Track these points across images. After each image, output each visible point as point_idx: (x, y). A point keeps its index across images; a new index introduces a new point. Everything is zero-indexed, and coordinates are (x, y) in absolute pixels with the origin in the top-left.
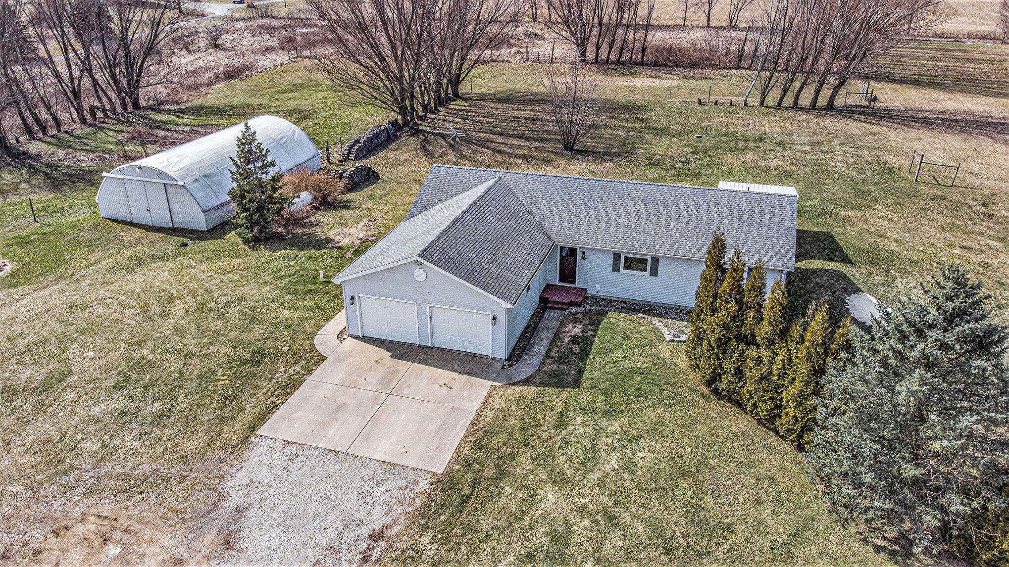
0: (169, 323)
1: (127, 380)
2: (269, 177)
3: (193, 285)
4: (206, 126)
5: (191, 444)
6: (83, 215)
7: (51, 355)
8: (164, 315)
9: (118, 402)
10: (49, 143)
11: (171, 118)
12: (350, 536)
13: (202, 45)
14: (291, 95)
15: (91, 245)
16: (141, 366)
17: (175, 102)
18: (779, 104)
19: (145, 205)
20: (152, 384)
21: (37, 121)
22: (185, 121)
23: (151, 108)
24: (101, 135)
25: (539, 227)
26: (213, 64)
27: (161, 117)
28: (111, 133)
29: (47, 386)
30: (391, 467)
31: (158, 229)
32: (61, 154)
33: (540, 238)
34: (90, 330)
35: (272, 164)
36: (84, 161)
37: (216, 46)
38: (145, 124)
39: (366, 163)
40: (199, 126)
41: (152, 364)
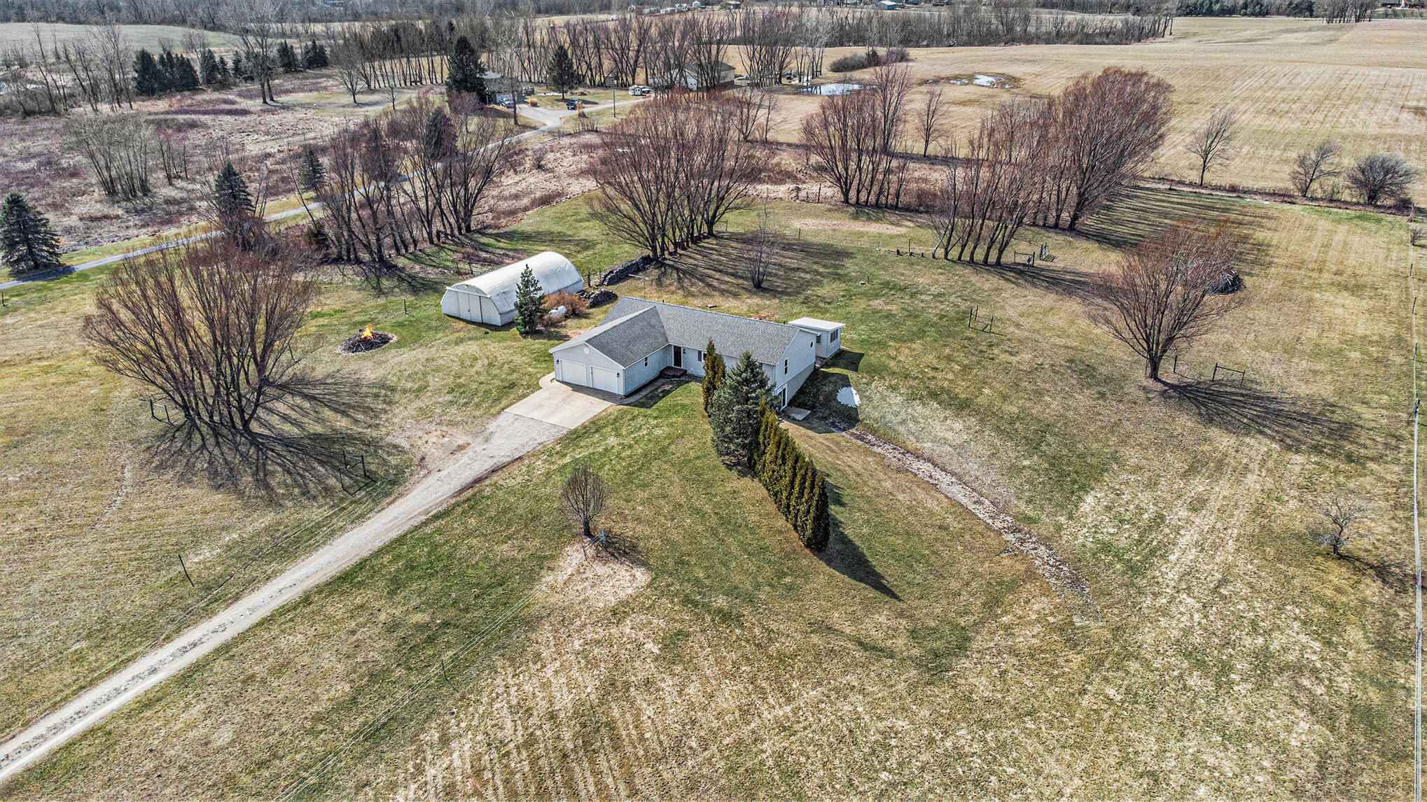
0: (475, 369)
1: (453, 390)
2: (538, 296)
3: (489, 353)
4: (515, 250)
5: (477, 413)
6: (432, 311)
7: (419, 379)
8: (472, 366)
9: (449, 397)
10: (410, 259)
11: (492, 241)
12: (531, 443)
13: (527, 166)
14: (586, 224)
15: (436, 329)
16: (459, 386)
17: (497, 227)
18: (960, 258)
19: (467, 308)
20: (464, 392)
21: (403, 242)
22: (501, 245)
23: (478, 231)
24: (443, 254)
25: (664, 335)
26: (533, 186)
27: (484, 240)
28: (450, 253)
29: (419, 390)
30: (555, 426)
31: (473, 323)
32: (417, 268)
33: (661, 340)
34: (437, 370)
35: (540, 289)
36: (432, 274)
37: (540, 167)
38: (473, 247)
39: (611, 289)
40: (510, 250)
41: (464, 385)
